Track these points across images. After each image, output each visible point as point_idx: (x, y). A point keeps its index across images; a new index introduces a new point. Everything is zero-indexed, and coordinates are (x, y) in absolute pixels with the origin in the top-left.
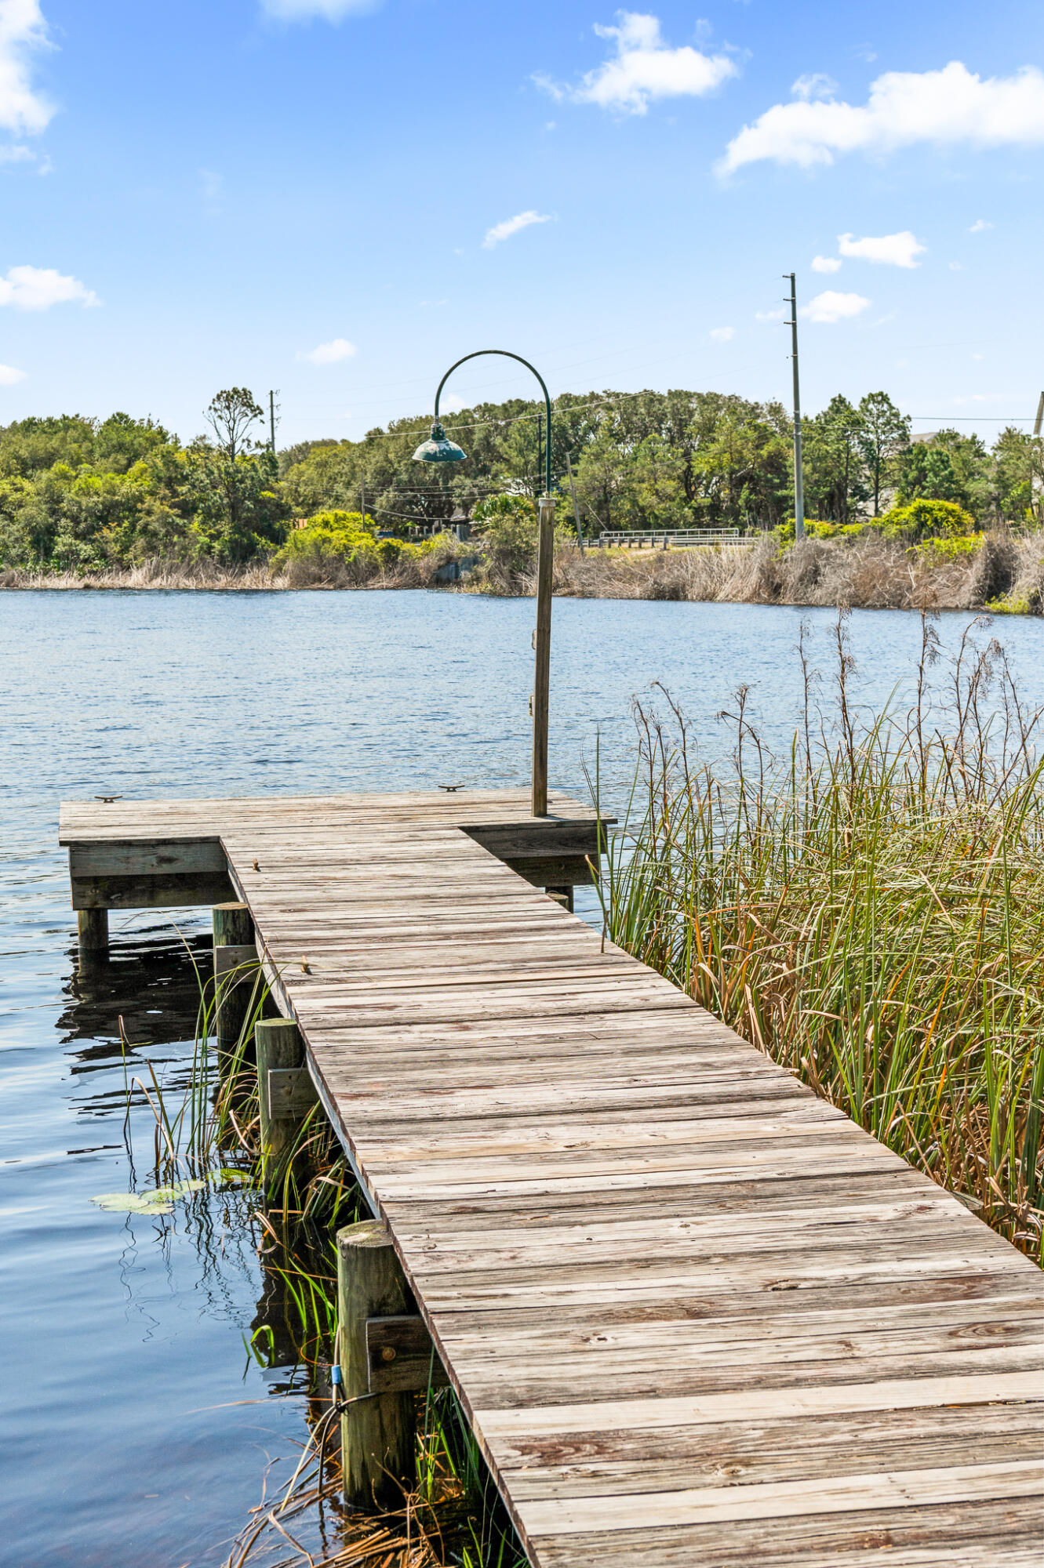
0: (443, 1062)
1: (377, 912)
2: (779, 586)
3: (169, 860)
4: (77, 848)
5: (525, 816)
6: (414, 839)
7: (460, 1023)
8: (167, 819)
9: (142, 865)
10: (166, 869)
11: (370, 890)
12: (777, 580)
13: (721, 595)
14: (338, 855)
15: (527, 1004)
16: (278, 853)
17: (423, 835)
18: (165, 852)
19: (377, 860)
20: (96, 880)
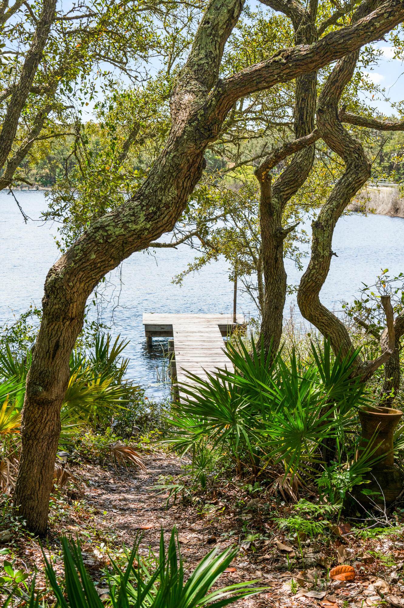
0: (193, 367)
1: (193, 343)
2: (398, 209)
3: (163, 328)
4: (146, 326)
5: (231, 322)
6: (208, 327)
7: (197, 362)
8: (164, 319)
9: (158, 329)
10: (163, 330)
11: (195, 339)
12: (398, 207)
13: (378, 212)
14: (192, 330)
15: (208, 360)
16: (182, 329)
17: (210, 326)
18: (162, 327)
19: (199, 332)
20: (150, 331)
